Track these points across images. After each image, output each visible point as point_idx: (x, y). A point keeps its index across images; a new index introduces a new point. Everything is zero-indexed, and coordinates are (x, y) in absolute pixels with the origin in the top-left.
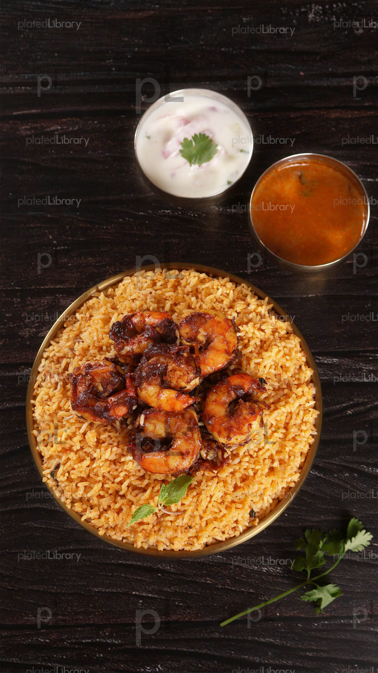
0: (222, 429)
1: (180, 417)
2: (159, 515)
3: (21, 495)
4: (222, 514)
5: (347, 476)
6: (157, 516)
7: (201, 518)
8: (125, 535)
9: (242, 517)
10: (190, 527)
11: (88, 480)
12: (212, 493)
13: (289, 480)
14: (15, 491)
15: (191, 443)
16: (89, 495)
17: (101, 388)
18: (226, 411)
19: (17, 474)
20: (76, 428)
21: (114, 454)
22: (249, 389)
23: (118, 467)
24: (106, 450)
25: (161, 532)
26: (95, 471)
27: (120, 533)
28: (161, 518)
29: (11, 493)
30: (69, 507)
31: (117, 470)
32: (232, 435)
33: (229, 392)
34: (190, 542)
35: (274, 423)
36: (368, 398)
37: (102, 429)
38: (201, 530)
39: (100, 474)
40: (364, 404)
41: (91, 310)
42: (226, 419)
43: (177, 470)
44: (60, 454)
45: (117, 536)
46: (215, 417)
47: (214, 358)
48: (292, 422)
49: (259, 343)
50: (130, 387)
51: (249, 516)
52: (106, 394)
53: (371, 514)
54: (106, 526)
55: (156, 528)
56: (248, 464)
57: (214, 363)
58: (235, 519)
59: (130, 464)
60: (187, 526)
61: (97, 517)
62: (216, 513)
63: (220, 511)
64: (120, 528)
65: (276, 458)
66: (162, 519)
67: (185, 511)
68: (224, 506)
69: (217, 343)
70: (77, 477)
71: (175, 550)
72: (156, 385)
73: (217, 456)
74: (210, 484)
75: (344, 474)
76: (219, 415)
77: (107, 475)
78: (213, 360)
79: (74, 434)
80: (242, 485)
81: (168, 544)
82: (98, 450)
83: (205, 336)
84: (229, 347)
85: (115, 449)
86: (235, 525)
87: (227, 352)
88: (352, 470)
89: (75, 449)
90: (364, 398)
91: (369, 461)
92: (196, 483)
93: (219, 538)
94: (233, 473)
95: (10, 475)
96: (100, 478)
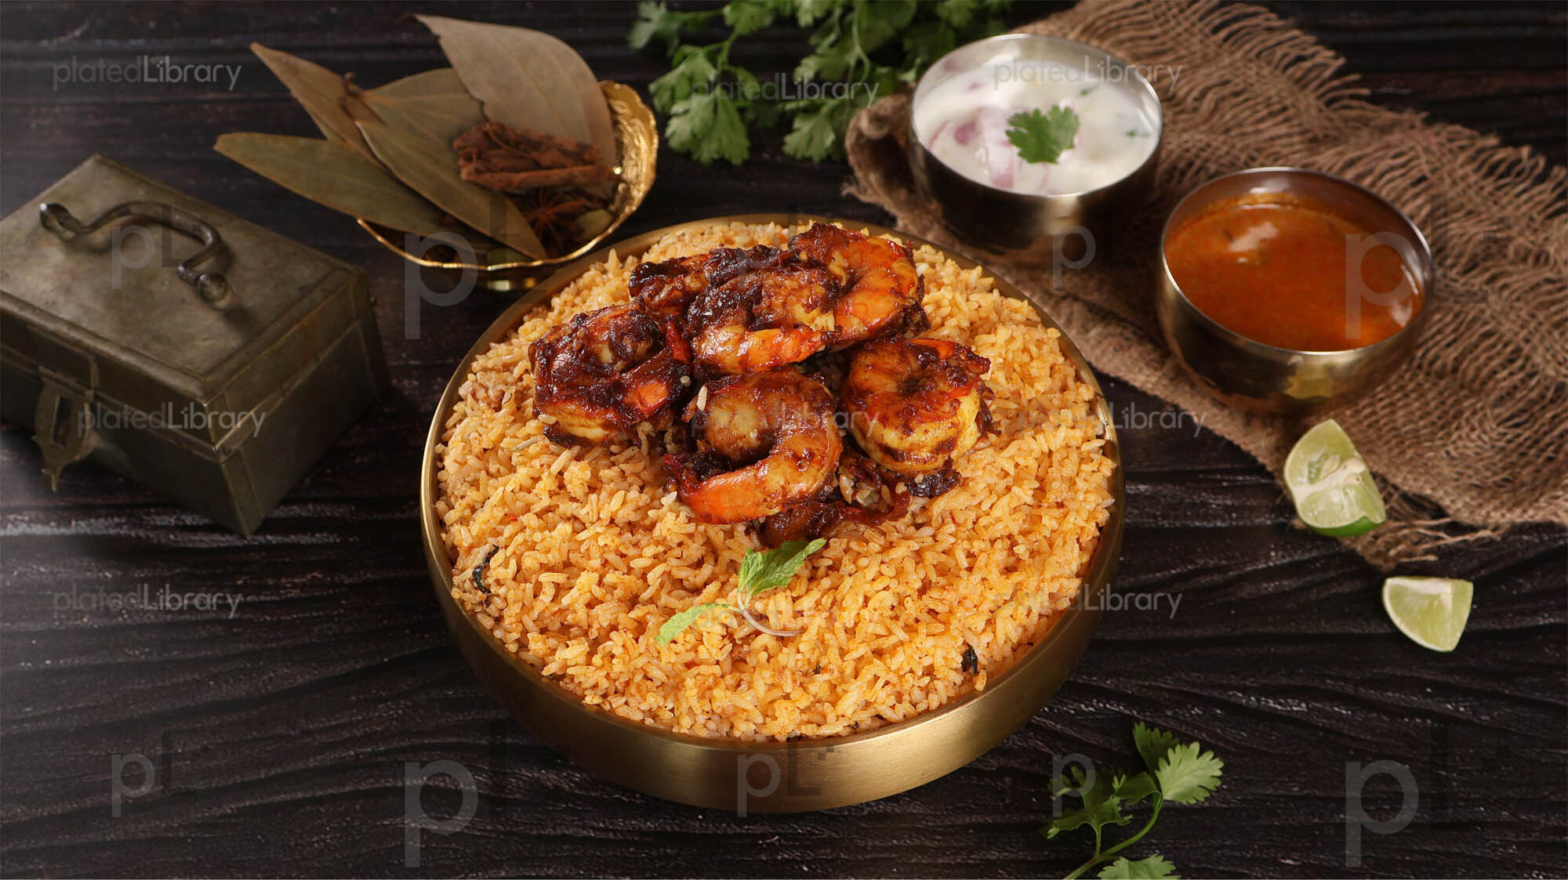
0: (890, 413)
1: (792, 389)
2: (739, 635)
3: (384, 759)
4: (893, 640)
5: (1198, 715)
6: (733, 641)
7: (843, 653)
8: (653, 700)
9: (945, 658)
10: (817, 671)
11: (566, 570)
12: (868, 588)
13: (1054, 588)
14: (369, 750)
15: (816, 438)
16: (565, 601)
17: (607, 356)
18: (899, 387)
19: (377, 714)
20: (542, 466)
21: (629, 508)
22: (947, 358)
23: (639, 536)
24: (612, 495)
25: (744, 686)
26: (583, 549)
27: (638, 697)
28: (742, 645)
29: (357, 755)
30: (512, 648)
31: (636, 545)
32: (913, 424)
33: (902, 354)
34: (816, 718)
35: (1012, 470)
36: (1228, 558)
37: (604, 462)
38: (843, 679)
39: (595, 552)
40: (1218, 569)
41: (585, 292)
42: (899, 398)
43: (784, 496)
44: (500, 527)
45: (630, 709)
46: (872, 392)
47: (867, 302)
48: (1054, 472)
49: (965, 324)
50: (674, 341)
51: (960, 659)
52: (620, 365)
53: (1267, 795)
54: (604, 684)
55: (730, 680)
56: (953, 540)
57: (867, 311)
58: (927, 662)
59: (671, 516)
60: (807, 667)
61: (582, 659)
62: (879, 636)
63: (890, 633)
64: (638, 686)
65: (1020, 539)
66: (746, 648)
67: (803, 630)
68: (901, 623)
69: (874, 279)
70: (537, 566)
71: (778, 737)
72: (737, 323)
73: (881, 498)
74: (863, 562)
75: (1189, 710)
76: (882, 390)
77: (612, 557)
78: (865, 305)
79: (536, 480)
80: (942, 581)
81: (760, 720)
82: (593, 497)
83: (845, 269)
84: (899, 285)
85: (634, 494)
86: (927, 679)
87: (898, 293)
88: (1209, 703)
89: (537, 508)
90: (1220, 560)
91: (1248, 683)
92: (830, 563)
93: (888, 714)
94: (919, 555)
95: (360, 718)
96: (596, 563)
